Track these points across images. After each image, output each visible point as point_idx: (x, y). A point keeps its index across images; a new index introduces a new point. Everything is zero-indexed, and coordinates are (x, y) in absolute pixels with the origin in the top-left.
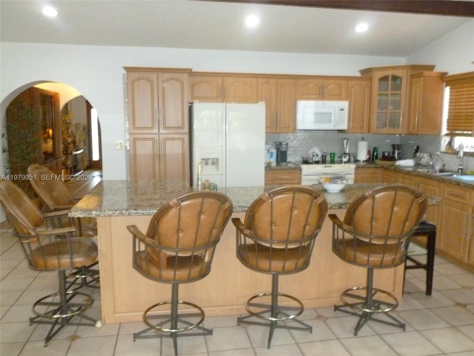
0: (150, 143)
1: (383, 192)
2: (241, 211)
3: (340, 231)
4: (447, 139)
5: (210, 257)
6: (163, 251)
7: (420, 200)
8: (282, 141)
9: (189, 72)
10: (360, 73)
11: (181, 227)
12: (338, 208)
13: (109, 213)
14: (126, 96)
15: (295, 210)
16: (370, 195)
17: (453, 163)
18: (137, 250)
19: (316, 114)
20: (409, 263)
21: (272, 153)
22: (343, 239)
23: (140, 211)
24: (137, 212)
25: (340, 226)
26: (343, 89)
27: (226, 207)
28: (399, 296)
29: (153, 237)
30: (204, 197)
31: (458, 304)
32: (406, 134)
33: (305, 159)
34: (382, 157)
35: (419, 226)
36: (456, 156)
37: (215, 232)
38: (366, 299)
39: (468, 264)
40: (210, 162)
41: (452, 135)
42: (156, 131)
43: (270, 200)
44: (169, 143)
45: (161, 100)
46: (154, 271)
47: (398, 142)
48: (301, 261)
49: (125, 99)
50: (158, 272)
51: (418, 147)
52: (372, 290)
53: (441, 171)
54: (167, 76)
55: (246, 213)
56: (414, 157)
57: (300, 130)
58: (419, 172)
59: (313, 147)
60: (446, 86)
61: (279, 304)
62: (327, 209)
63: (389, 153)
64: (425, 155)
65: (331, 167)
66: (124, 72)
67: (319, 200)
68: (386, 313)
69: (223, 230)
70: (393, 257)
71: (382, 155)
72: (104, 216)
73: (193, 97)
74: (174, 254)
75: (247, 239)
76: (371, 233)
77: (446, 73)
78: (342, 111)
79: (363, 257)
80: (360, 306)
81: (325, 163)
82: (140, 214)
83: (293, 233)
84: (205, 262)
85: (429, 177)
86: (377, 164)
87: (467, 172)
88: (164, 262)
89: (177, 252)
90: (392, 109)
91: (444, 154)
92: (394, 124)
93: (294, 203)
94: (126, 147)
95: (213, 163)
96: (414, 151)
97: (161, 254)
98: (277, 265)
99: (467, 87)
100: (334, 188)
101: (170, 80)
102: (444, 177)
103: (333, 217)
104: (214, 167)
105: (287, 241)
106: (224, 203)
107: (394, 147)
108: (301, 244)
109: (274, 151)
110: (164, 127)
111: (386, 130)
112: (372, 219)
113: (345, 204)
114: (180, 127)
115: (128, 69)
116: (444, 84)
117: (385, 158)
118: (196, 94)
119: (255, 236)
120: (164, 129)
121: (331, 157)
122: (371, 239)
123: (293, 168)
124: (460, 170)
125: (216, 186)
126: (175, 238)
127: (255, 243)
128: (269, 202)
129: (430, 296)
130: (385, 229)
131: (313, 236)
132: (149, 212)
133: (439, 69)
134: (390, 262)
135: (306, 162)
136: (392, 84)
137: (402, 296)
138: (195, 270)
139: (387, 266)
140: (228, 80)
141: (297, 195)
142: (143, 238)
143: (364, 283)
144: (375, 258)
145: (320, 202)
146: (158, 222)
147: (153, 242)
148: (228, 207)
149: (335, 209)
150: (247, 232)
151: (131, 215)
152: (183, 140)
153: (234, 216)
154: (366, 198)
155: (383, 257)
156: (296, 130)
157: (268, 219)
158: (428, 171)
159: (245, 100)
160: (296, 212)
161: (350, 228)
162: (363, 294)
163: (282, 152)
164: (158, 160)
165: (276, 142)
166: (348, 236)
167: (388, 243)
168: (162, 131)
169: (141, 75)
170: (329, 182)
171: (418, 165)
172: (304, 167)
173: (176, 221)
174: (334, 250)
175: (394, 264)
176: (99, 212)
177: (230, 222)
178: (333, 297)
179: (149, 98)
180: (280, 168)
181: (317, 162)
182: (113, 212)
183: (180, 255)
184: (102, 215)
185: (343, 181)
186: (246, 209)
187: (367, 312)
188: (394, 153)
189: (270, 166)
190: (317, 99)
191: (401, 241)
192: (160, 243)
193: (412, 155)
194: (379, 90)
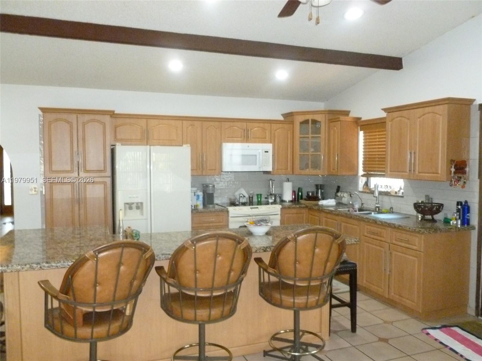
0: (68, 188)
1: (305, 234)
2: (164, 258)
3: (266, 274)
4: (364, 179)
5: (131, 311)
6: (79, 307)
7: (339, 241)
8: (208, 183)
9: (112, 114)
10: (283, 117)
11: (99, 280)
12: (263, 251)
13: (17, 267)
14: (43, 138)
15: (219, 257)
16: (292, 238)
17: (370, 202)
18: (49, 307)
19: (243, 155)
20: (334, 302)
21: (198, 196)
22: (269, 283)
23: (54, 265)
24: (50, 265)
25: (265, 270)
26: (267, 132)
27: (148, 256)
28: (326, 336)
29: (66, 294)
30: (123, 247)
31: (381, 340)
32: (328, 175)
33: (233, 201)
34: (306, 196)
35: (340, 265)
36: (373, 195)
37: (136, 283)
38: (294, 342)
39: (388, 299)
40: (134, 206)
41: (368, 175)
42: (76, 174)
43: (194, 247)
44: (89, 187)
45: (81, 142)
46: (69, 329)
47: (320, 182)
48: (227, 308)
49: (40, 140)
50: (74, 331)
51: (339, 187)
52: (299, 333)
53: (360, 210)
54: (87, 117)
55: (169, 260)
56: (335, 197)
57: (226, 172)
58: (339, 211)
59: (239, 188)
60: (361, 130)
61: (207, 354)
62: (251, 253)
63: (313, 193)
64: (345, 195)
65: (258, 208)
66: (41, 113)
67: (243, 246)
68: (313, 355)
69: (145, 280)
70: (317, 298)
71: (306, 195)
72: (12, 271)
73: (116, 139)
74: (90, 310)
75: (171, 288)
76: (295, 276)
77: (360, 119)
78: (266, 153)
79: (288, 300)
80: (288, 350)
81: (252, 205)
82: (54, 267)
83: (219, 281)
84: (126, 316)
85: (349, 216)
86: (302, 204)
87: (383, 210)
88: (80, 319)
89: (94, 308)
90: (313, 152)
91: (361, 194)
92: (316, 166)
93: (218, 249)
94: (42, 192)
95: (138, 208)
96: (335, 191)
97: (77, 310)
98: (202, 313)
99: (379, 132)
100: (260, 230)
101: (91, 122)
102: (362, 216)
103: (259, 260)
104: (138, 211)
105: (212, 289)
106: (145, 252)
107: (317, 187)
108: (226, 290)
109: (201, 194)
110: (84, 171)
111: (308, 171)
112: (296, 261)
113: (270, 247)
114: (102, 170)
115: (44, 110)
116: (359, 128)
117: (309, 198)
118: (119, 137)
119: (179, 285)
120: (84, 172)
121: (258, 198)
122: (295, 282)
123: (220, 210)
124: (377, 208)
125: (139, 232)
126: (92, 292)
127: (179, 291)
128: (193, 249)
129: (355, 334)
130: (308, 271)
131: (239, 281)
132: (64, 265)
133: (354, 114)
134: (314, 304)
135: (233, 204)
136: (312, 128)
137: (329, 335)
138: (115, 326)
139: (312, 308)
140: (152, 122)
141: (220, 241)
142: (55, 295)
143: (291, 325)
144: (300, 300)
145: (244, 247)
146: (72, 277)
147: (67, 298)
148: (150, 256)
149: (260, 252)
150: (171, 281)
151: (43, 269)
152: (105, 183)
153: (157, 264)
154: (289, 241)
155: (308, 299)
156: (222, 171)
157: (192, 266)
158: (349, 211)
159: (170, 142)
160: (220, 258)
161: (275, 272)
162: (291, 337)
163: (209, 194)
164: (77, 205)
165: (203, 185)
166: (273, 279)
167: (312, 284)
168: (82, 174)
169: (59, 116)
170: (254, 224)
171: (339, 204)
172: (231, 209)
173: (93, 275)
174: (262, 294)
175: (318, 305)
176: (6, 267)
177: (153, 271)
178: (262, 343)
179: (68, 140)
180: (207, 211)
181: (244, 204)
182: (22, 267)
183: (97, 310)
184: (8, 271)
185: (268, 224)
186: (170, 256)
187: (295, 356)
188: (317, 193)
189: (197, 209)
190: (242, 142)
191: (324, 281)
192: (75, 299)
193: (334, 194)
194: (300, 134)
